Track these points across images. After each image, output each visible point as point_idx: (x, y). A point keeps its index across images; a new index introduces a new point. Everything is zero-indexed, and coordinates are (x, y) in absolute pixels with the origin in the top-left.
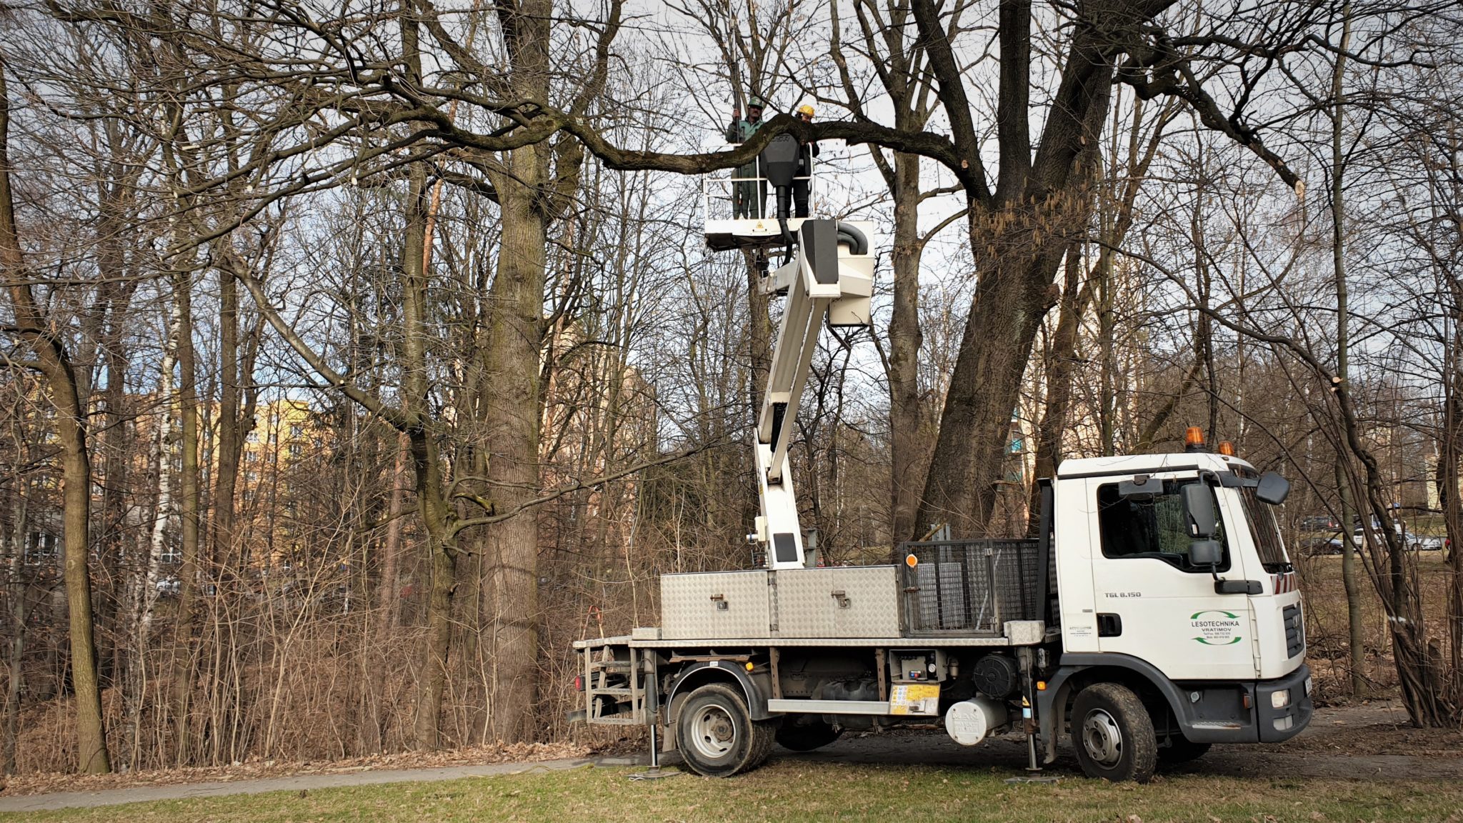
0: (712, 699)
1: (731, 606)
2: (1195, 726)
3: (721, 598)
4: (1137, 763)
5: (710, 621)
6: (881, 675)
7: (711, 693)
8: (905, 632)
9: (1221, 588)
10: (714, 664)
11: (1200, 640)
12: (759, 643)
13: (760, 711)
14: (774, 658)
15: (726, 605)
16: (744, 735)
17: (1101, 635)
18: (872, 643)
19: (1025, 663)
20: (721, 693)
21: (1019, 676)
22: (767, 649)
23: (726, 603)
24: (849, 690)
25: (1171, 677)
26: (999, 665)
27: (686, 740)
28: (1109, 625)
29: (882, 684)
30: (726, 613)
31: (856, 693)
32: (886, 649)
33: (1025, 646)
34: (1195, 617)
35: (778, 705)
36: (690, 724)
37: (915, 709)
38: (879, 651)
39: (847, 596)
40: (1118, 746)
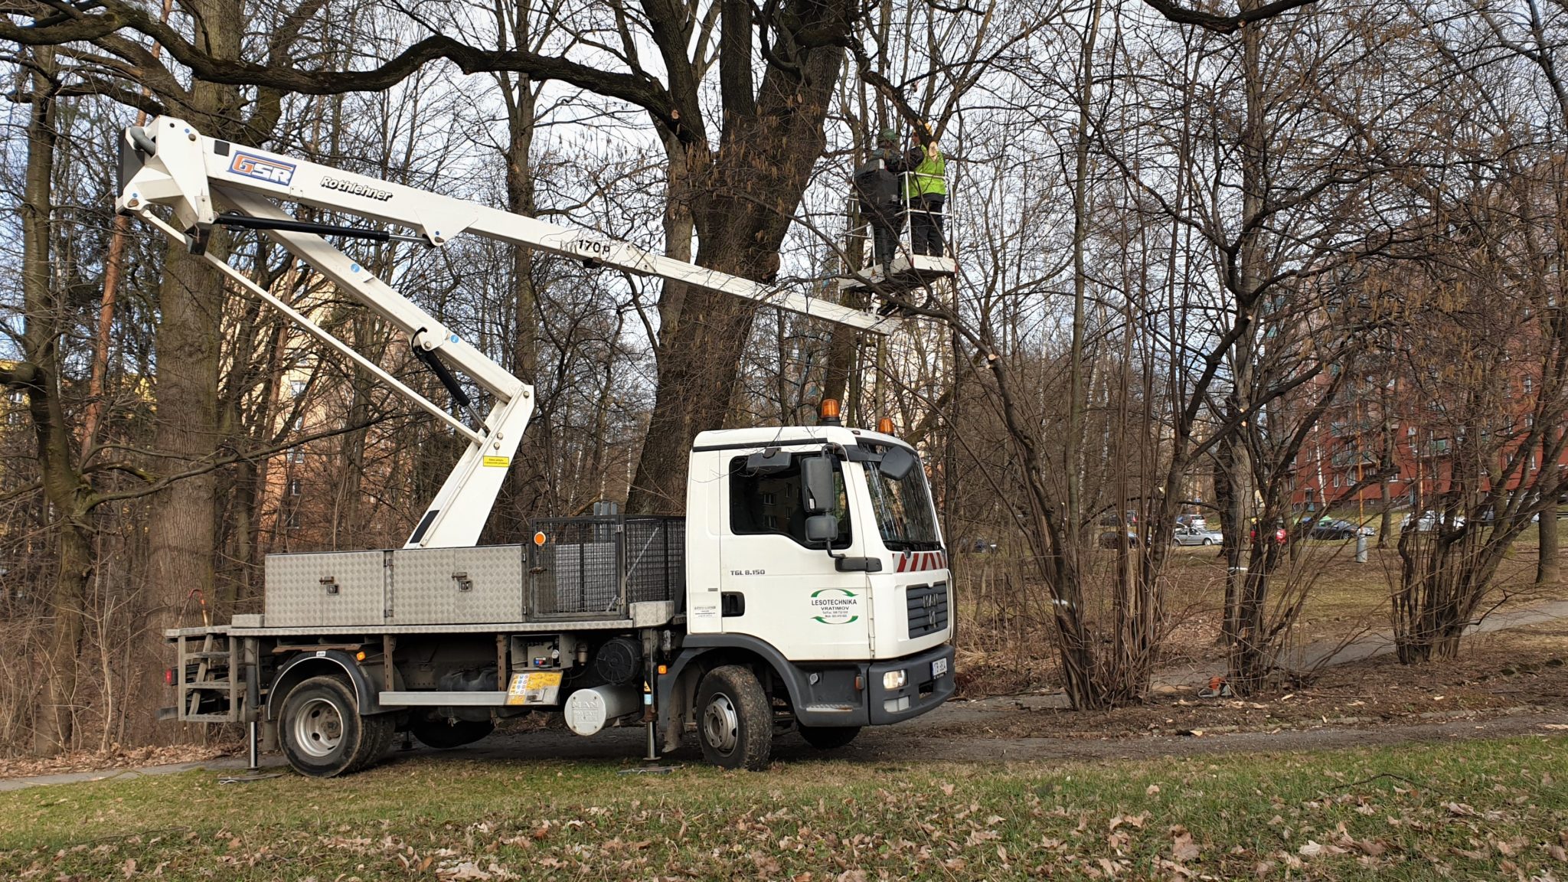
0: (318, 692)
1: (342, 591)
2: (809, 709)
3: (332, 581)
4: (750, 750)
5: (319, 606)
6: (502, 662)
7: (317, 686)
8: (528, 616)
9: (842, 565)
10: (321, 654)
11: (819, 619)
12: (371, 631)
13: (369, 705)
14: (388, 647)
15: (336, 589)
16: (351, 731)
17: (724, 615)
18: (493, 629)
19: (649, 647)
20: (328, 686)
21: (643, 660)
22: (380, 637)
23: (337, 587)
24: (468, 681)
25: (790, 658)
26: (622, 649)
27: (288, 738)
28: (733, 604)
29: (502, 674)
30: (337, 598)
31: (475, 682)
32: (508, 634)
33: (649, 628)
34: (815, 595)
35: (390, 698)
36: (293, 720)
37: (533, 698)
38: (500, 637)
39: (469, 578)
40: (734, 732)
